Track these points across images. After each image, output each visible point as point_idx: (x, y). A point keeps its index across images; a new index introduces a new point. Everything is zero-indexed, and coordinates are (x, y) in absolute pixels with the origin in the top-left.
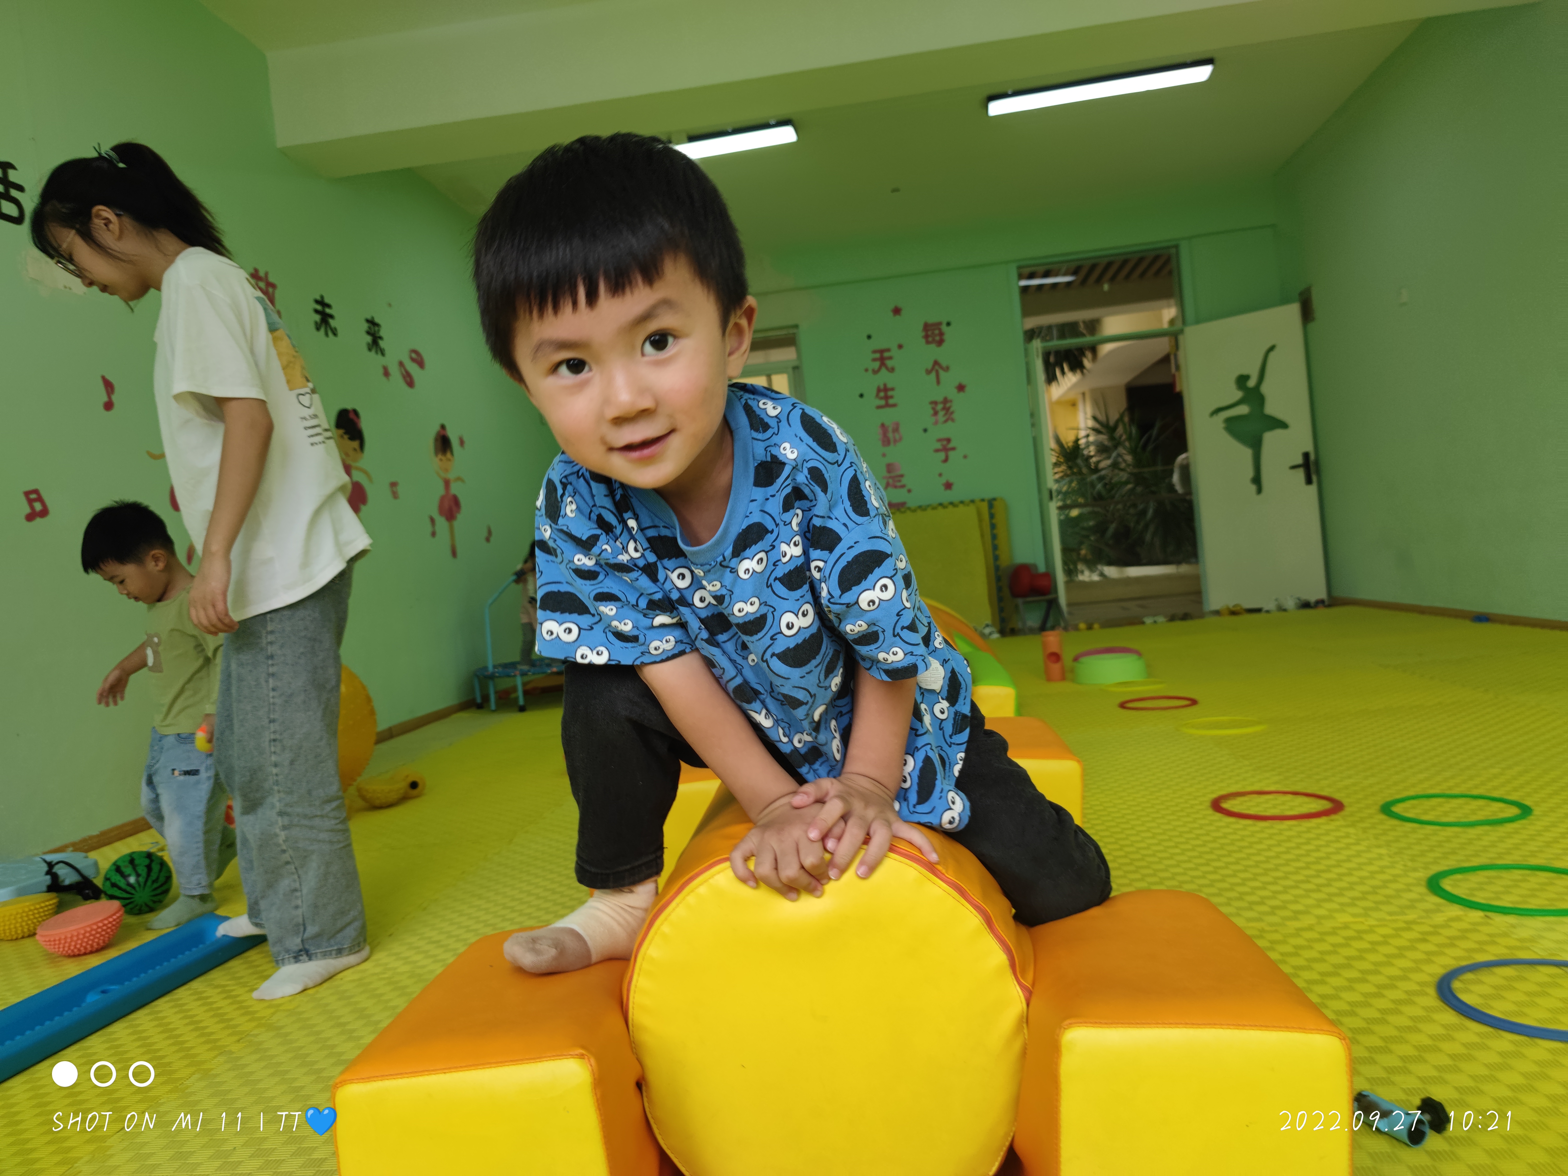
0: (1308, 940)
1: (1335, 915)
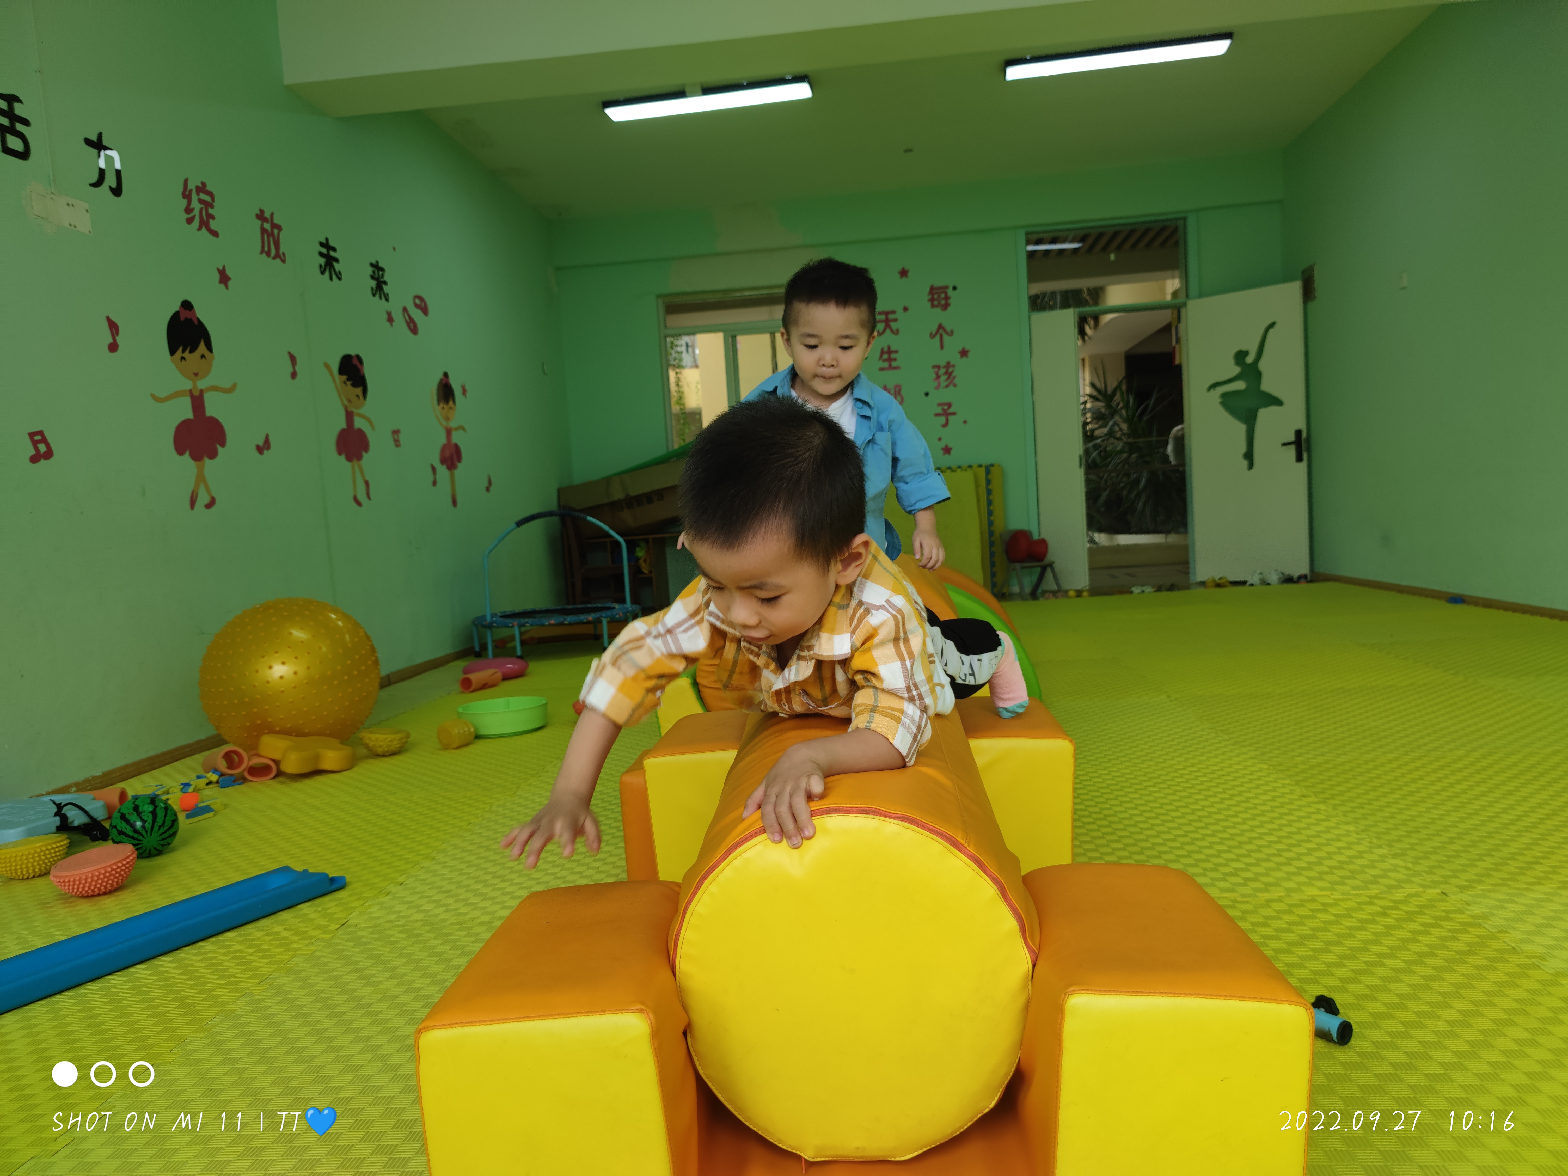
0: (1277, 911)
1: (1303, 888)
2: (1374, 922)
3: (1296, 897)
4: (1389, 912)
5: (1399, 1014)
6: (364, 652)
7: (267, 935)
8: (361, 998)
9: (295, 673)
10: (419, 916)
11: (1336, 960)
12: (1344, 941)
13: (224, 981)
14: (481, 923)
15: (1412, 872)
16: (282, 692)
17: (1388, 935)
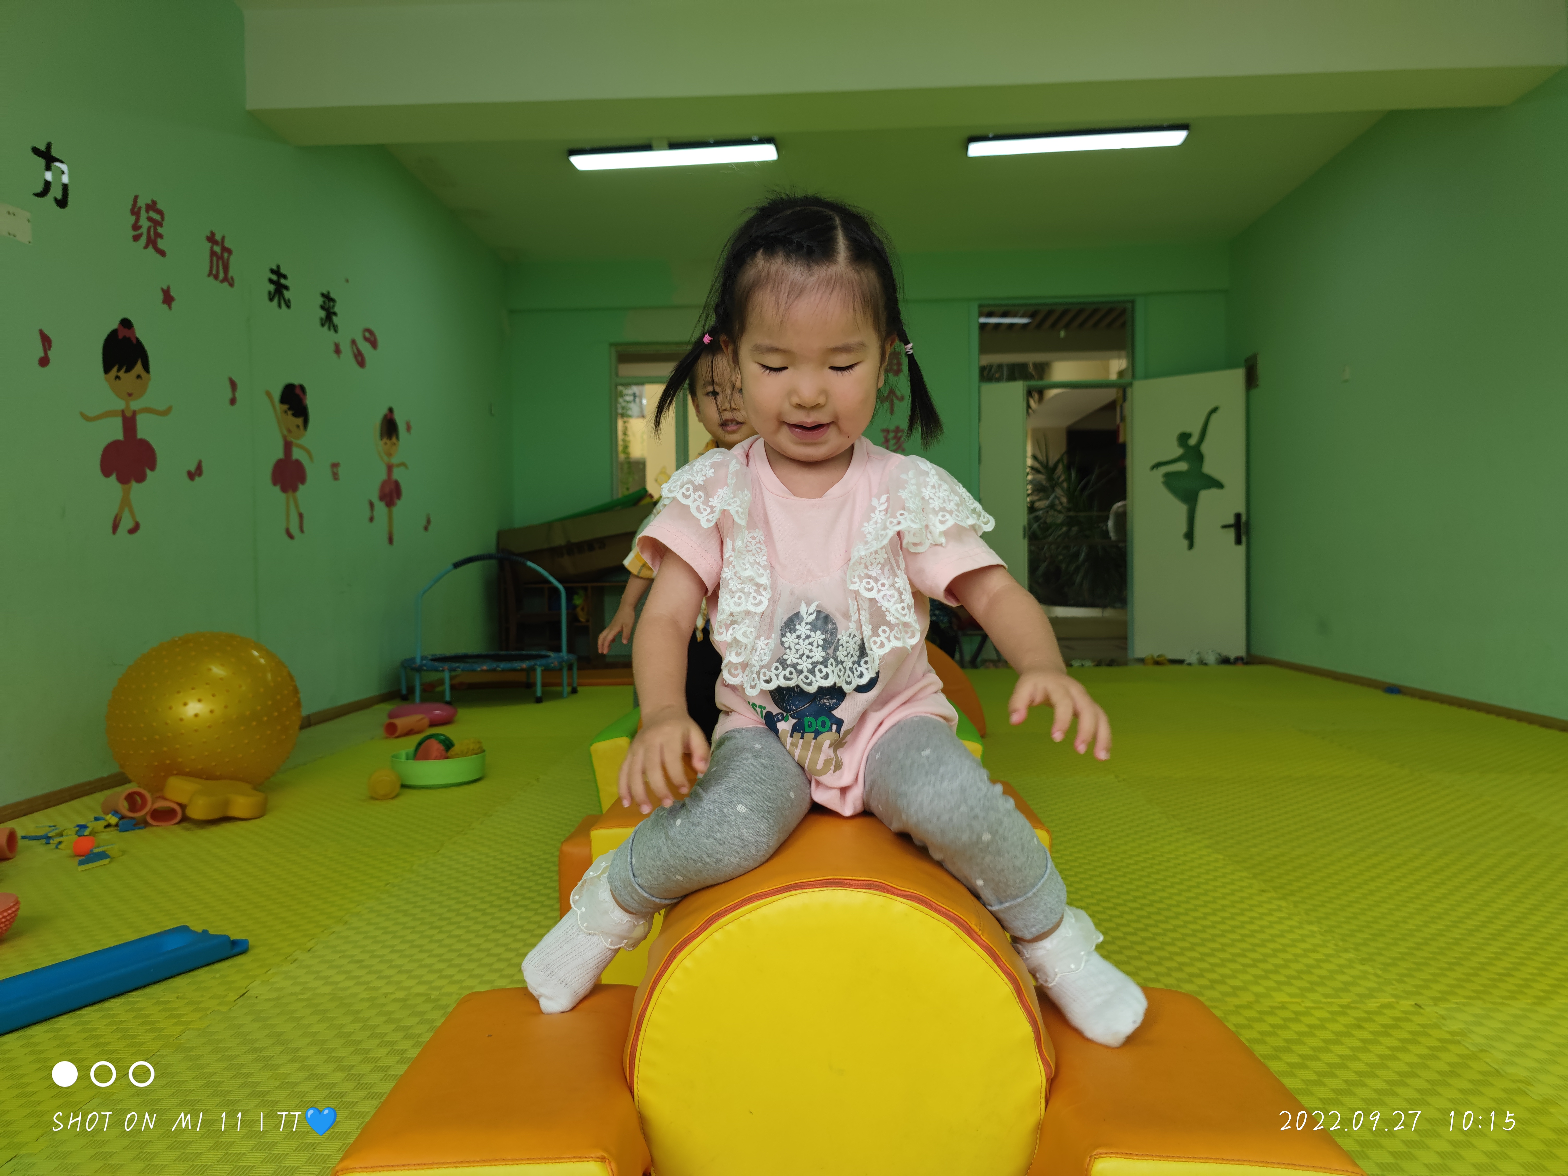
2: (1349, 1035)
3: (1266, 1004)
6: (286, 692)
7: (156, 1004)
9: (212, 712)
10: (328, 989)
12: (1321, 1056)
15: (1382, 980)
16: (196, 731)
17: (1365, 1050)
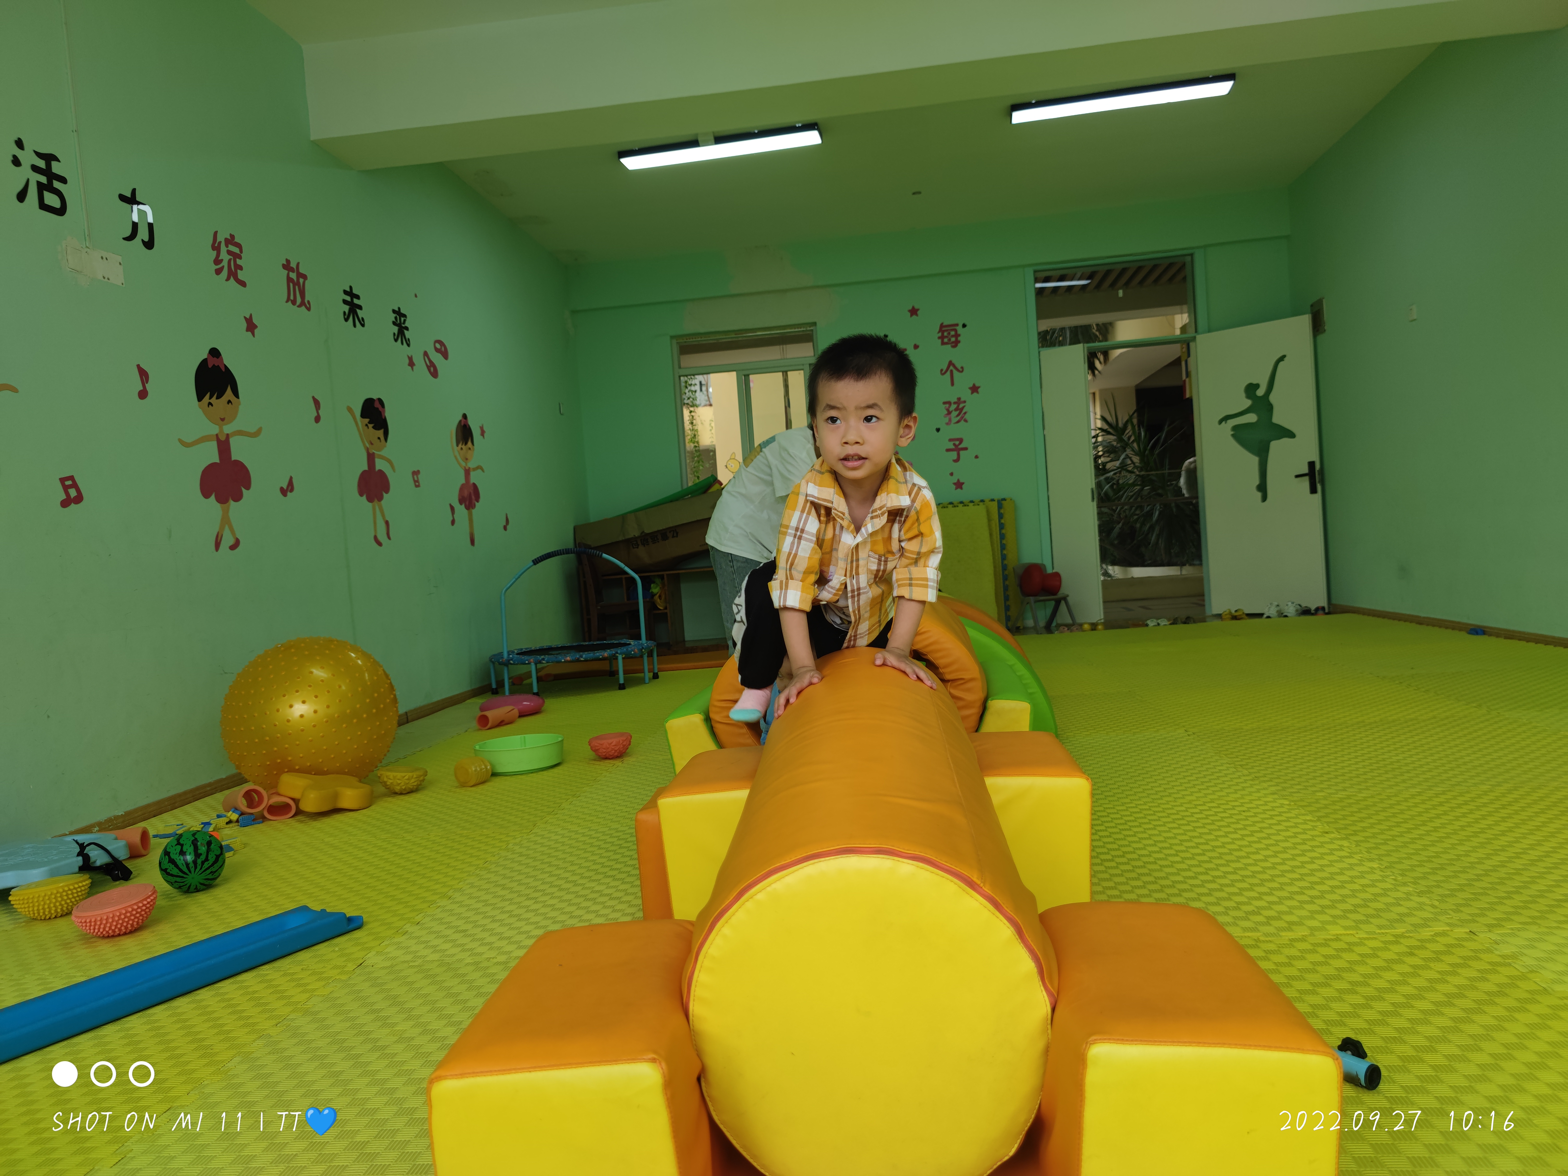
0: (1301, 951)
1: (1328, 927)
2: (1400, 962)
3: (1321, 936)
4: (1416, 952)
5: (1428, 1057)
6: (382, 690)
7: (284, 975)
8: (378, 1040)
9: (315, 712)
10: (436, 956)
11: (1362, 1001)
12: (1371, 982)
13: (242, 1023)
14: (498, 963)
15: (1440, 911)
16: (302, 730)
17: (1414, 975)
